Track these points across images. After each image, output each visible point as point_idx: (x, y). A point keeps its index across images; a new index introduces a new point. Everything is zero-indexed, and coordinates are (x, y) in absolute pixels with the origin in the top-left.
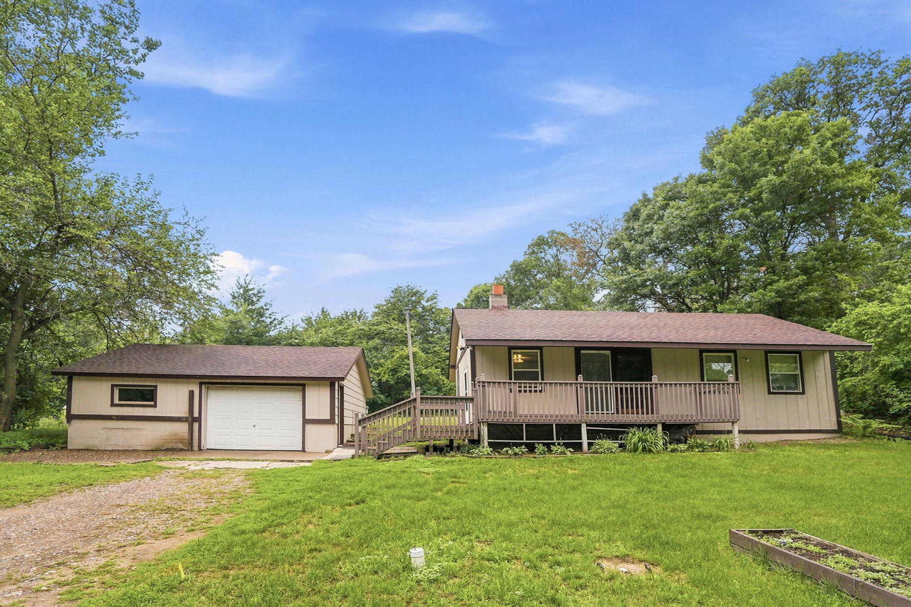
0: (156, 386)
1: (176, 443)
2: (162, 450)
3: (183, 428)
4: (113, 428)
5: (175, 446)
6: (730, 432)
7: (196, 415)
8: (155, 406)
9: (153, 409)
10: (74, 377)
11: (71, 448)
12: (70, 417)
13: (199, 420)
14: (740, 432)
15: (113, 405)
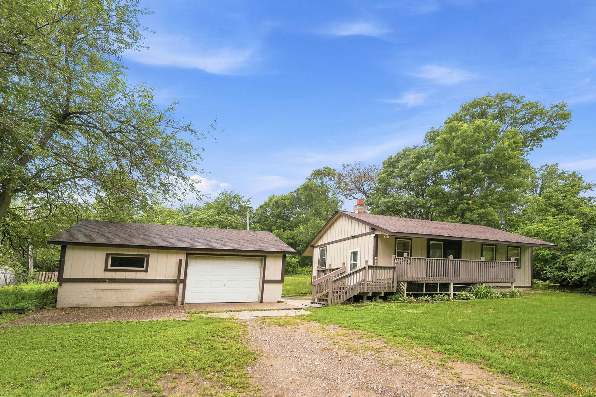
0: (148, 256)
1: (163, 299)
2: (150, 306)
3: (169, 289)
4: (104, 290)
5: (161, 301)
6: (510, 287)
7: (182, 277)
8: (146, 271)
9: (144, 273)
10: (68, 246)
11: (60, 307)
12: (61, 280)
13: (184, 282)
14: (515, 287)
15: (106, 270)
